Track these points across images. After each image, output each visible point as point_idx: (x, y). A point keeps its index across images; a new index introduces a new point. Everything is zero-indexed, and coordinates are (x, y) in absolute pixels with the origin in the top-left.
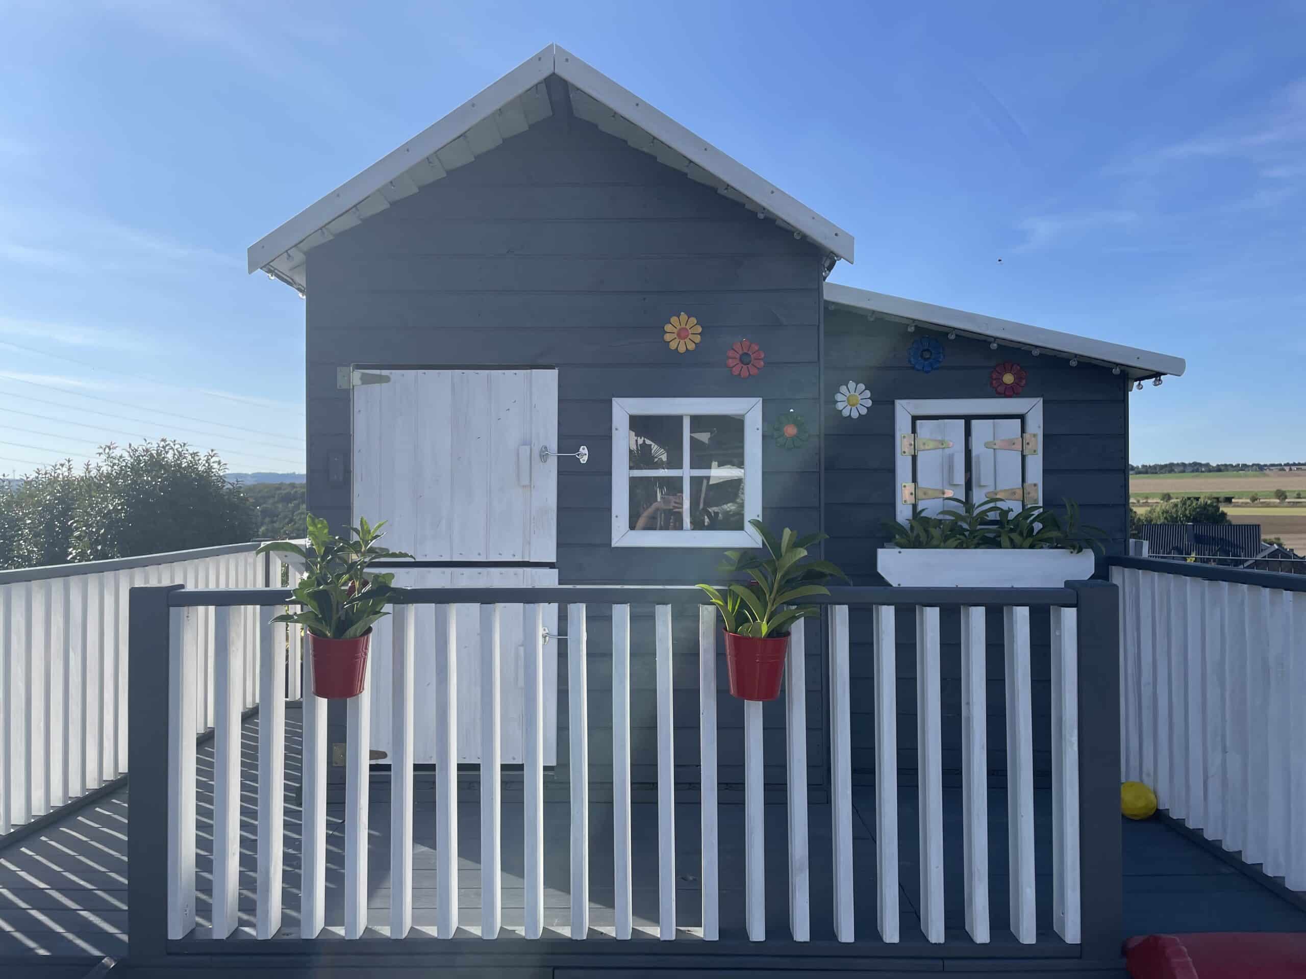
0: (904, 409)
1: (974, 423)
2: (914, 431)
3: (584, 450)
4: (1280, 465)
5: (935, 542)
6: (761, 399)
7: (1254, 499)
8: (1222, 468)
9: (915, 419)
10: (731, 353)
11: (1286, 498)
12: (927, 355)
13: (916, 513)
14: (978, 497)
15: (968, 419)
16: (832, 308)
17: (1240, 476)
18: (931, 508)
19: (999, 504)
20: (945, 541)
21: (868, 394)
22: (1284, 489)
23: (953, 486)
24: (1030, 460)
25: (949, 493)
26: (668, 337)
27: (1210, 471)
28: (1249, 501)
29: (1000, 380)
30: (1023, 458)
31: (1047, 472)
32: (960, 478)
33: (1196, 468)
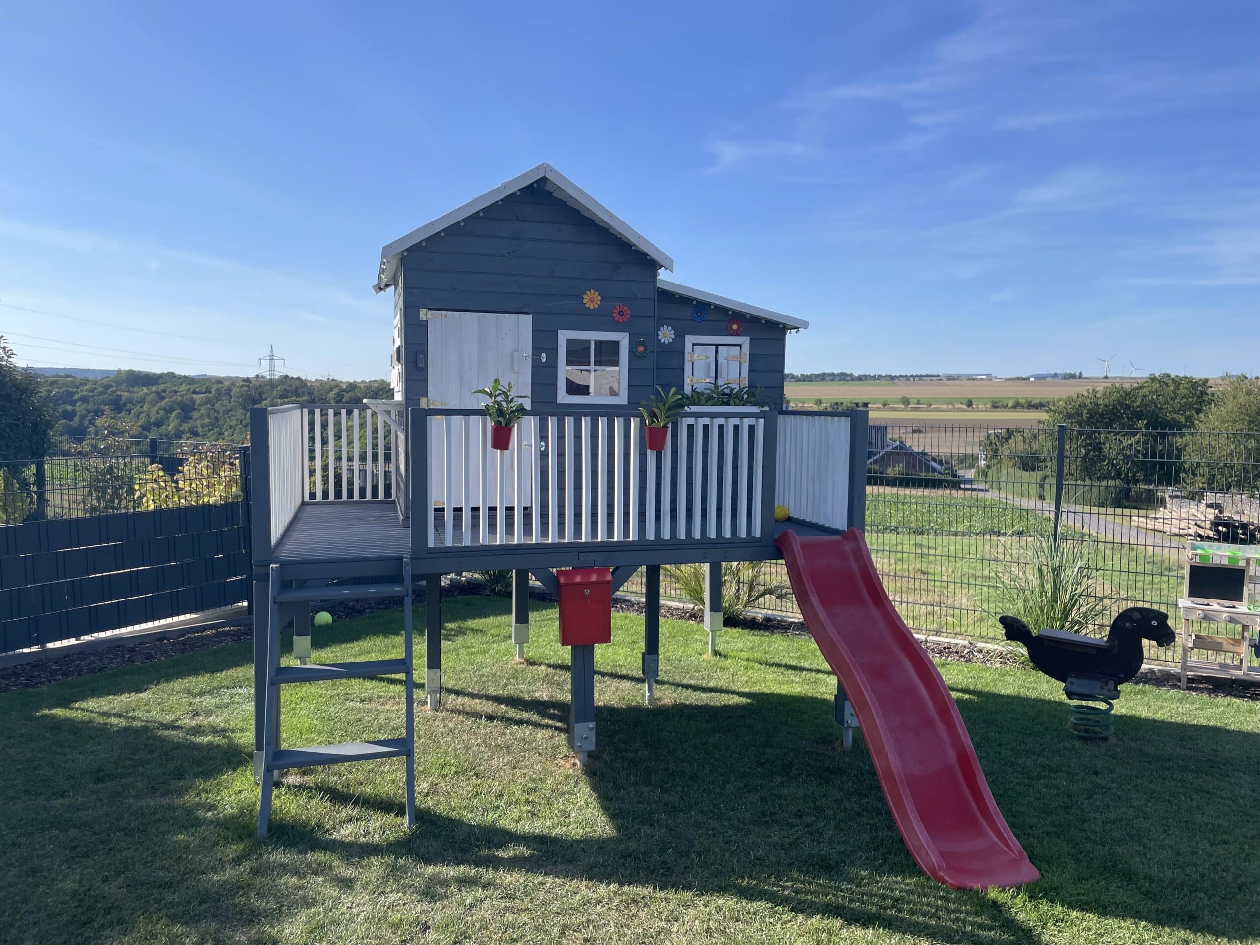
0: (689, 340)
1: (720, 347)
2: (693, 350)
3: (544, 355)
4: (906, 376)
5: (702, 403)
6: (627, 334)
7: (885, 404)
8: (863, 378)
9: (694, 344)
10: (615, 311)
11: (909, 403)
12: (699, 314)
13: (693, 390)
14: (720, 382)
15: (717, 345)
16: (660, 290)
17: (876, 385)
18: (700, 388)
19: (729, 385)
20: (707, 401)
21: (673, 332)
22: (907, 396)
23: (710, 377)
24: (743, 365)
25: (708, 381)
26: (585, 301)
27: (853, 380)
28: (881, 406)
29: (731, 327)
30: (740, 364)
31: (750, 371)
32: (713, 374)
33: (843, 377)
